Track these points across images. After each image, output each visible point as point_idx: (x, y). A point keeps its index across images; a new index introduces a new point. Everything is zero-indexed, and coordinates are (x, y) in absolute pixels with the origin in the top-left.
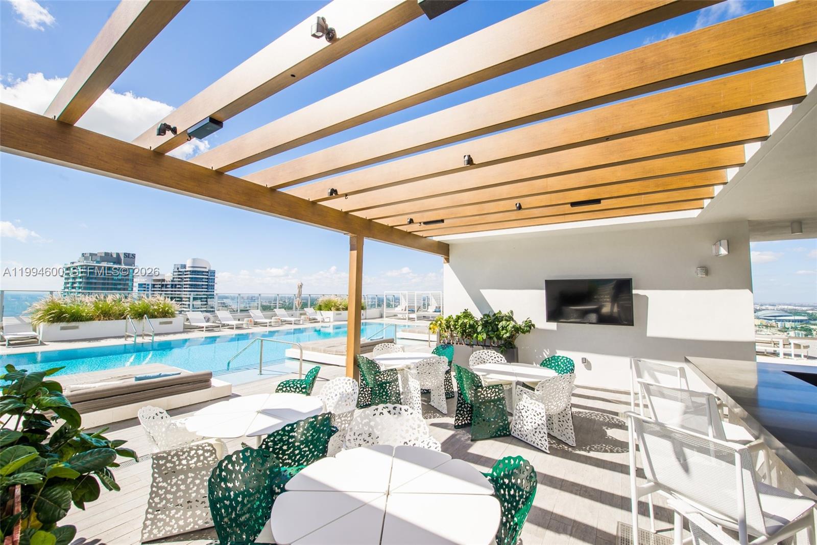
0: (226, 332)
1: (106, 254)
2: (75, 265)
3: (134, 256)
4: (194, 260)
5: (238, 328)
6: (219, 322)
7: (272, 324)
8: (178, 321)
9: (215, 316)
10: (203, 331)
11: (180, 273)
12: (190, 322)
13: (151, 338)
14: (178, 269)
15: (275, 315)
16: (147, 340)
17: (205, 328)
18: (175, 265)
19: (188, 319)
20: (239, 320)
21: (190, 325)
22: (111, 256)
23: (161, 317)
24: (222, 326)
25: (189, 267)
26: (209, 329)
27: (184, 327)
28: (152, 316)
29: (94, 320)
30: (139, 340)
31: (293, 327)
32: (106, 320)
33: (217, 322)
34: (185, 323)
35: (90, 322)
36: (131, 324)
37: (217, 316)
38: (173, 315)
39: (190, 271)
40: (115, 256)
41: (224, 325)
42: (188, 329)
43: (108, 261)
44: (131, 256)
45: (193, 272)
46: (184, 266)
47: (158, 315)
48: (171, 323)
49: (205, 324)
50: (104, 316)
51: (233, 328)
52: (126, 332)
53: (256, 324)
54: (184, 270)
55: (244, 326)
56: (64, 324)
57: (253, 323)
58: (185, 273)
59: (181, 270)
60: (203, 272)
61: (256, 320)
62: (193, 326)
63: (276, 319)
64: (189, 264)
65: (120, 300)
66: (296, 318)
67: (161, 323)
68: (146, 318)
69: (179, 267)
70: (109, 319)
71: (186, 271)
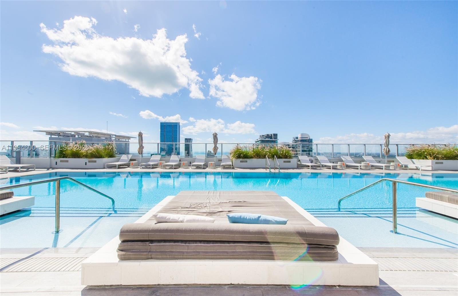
0: (325, 171)
1: (267, 135)
2: (258, 140)
3: (277, 134)
4: (302, 134)
5: (334, 168)
6: (319, 163)
7: (362, 168)
8: (294, 161)
9: (316, 159)
10: (309, 168)
11: (296, 141)
12: (301, 162)
13: (278, 170)
14: (295, 139)
15: (364, 161)
16: (277, 171)
17: (310, 166)
18: (293, 137)
19: (299, 161)
20: (333, 163)
21: (301, 164)
22: (269, 135)
23: (284, 158)
24: (322, 167)
25: (299, 138)
26: (313, 167)
27: (297, 165)
28: (279, 157)
29: (253, 158)
30: (273, 171)
31: (384, 171)
32: (258, 158)
33: (318, 163)
34: (298, 163)
35: (251, 159)
36: (269, 161)
37: (318, 159)
38: (290, 157)
39: (300, 140)
40: (270, 135)
41: (323, 166)
42: (300, 166)
43: (268, 138)
44: (276, 135)
45: (302, 141)
46: (297, 138)
47: (283, 157)
48: (290, 162)
49: (310, 164)
50: (257, 156)
51: (330, 168)
52: (266, 165)
53: (348, 167)
54: (297, 140)
55: (338, 167)
56: (241, 160)
57: (345, 166)
58: (298, 141)
59: (296, 140)
60: (306, 140)
61: (347, 164)
62: (302, 164)
63: (366, 164)
64: (299, 136)
65: (264, 147)
66: (385, 164)
67: (284, 162)
68: (275, 158)
69: (295, 138)
70: (260, 158)
71: (298, 140)
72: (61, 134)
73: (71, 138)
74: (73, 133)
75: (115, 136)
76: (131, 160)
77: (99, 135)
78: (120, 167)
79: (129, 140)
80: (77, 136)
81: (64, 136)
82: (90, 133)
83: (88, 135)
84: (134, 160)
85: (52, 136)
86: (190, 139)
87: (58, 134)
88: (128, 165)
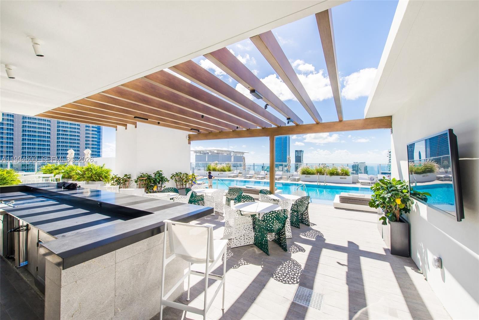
72: (202, 152)
73: (207, 155)
74: (208, 151)
75: (233, 152)
76: (239, 173)
77: (223, 152)
78: (233, 177)
79: (243, 155)
80: (210, 154)
81: (203, 153)
82: (218, 150)
83: (216, 152)
84: (241, 173)
85: (197, 154)
86: (301, 151)
87: (200, 152)
88: (237, 176)
